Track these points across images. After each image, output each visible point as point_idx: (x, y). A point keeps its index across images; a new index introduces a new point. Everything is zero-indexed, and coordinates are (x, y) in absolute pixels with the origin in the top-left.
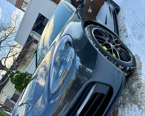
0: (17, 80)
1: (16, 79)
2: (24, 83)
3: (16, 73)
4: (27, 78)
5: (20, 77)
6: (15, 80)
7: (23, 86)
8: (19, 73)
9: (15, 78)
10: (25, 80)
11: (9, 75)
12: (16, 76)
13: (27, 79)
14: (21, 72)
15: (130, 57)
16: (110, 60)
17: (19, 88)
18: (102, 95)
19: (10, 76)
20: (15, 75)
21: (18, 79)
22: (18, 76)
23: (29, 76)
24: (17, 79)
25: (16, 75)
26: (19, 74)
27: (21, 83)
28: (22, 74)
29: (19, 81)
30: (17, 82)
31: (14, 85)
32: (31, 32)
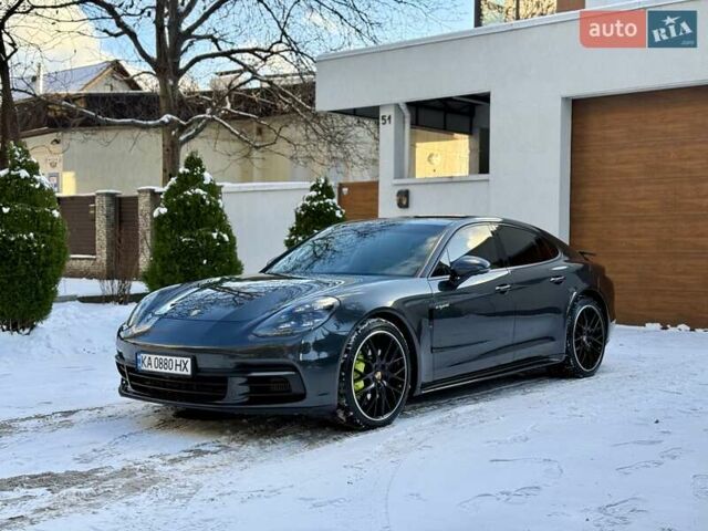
0: (187, 208)
1: (188, 203)
2: (191, 237)
3: (205, 188)
4: (215, 235)
5: (203, 211)
6: (181, 203)
7: (180, 240)
8: (213, 198)
9: (186, 196)
10: (204, 234)
11: (187, 170)
12: (194, 195)
13: (212, 237)
14: (220, 201)
16: (341, 381)
17: (163, 232)
19: (183, 178)
20: (198, 190)
21: (192, 210)
22: (203, 201)
23: (225, 236)
24: (189, 208)
25: (201, 192)
26: (210, 200)
27: (186, 227)
28: (216, 209)
29: (187, 217)
30: (182, 213)
31: (164, 210)
32: (397, 105)
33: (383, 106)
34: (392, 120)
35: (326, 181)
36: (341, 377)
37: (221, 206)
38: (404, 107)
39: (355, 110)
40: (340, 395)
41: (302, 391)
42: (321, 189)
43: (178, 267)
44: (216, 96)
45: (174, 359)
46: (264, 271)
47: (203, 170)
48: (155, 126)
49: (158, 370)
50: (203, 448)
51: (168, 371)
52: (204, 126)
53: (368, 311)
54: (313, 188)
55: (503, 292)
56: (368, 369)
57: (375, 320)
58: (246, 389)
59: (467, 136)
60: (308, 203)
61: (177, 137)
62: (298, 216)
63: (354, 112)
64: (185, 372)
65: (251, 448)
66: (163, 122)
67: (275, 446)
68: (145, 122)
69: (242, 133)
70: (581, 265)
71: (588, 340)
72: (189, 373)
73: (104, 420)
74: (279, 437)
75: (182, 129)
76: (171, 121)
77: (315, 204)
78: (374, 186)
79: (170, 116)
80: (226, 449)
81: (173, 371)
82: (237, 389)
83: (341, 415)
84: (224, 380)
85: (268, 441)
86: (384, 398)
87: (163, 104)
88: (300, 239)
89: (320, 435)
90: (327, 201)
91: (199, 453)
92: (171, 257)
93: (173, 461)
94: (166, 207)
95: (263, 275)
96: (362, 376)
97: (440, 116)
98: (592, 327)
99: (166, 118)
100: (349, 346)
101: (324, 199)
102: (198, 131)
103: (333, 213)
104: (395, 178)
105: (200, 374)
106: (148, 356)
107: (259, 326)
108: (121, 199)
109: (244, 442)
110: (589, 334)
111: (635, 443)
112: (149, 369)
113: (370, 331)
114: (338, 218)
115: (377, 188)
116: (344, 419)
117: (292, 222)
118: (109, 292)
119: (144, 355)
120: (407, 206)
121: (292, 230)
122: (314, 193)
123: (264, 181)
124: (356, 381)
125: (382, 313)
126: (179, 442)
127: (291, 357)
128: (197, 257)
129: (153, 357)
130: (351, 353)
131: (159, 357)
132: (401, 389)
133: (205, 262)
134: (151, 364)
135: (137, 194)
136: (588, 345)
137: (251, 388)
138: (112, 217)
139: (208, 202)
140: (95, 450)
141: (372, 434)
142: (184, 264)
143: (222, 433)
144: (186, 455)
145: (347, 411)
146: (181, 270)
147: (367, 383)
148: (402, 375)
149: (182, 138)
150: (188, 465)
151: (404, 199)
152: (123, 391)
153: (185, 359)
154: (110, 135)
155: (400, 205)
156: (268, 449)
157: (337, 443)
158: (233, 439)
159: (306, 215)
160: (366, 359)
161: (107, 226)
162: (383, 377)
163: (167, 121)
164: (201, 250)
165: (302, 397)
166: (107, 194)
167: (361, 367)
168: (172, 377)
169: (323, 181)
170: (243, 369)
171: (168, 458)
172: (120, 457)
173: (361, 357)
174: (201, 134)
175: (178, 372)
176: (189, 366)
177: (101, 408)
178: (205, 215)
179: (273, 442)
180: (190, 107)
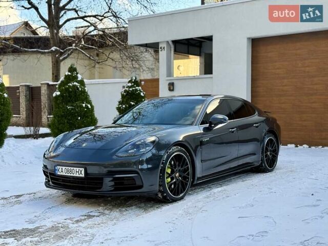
0: (70, 92)
1: (71, 90)
2: (72, 106)
3: (78, 82)
5: (78, 94)
6: (67, 90)
7: (67, 108)
8: (83, 87)
9: (69, 86)
10: (78, 105)
11: (69, 74)
12: (74, 86)
13: (83, 106)
14: (86, 88)
15: (178, 194)
16: (160, 178)
17: (59, 104)
18: (135, 184)
19: (67, 77)
20: (75, 83)
21: (73, 93)
22: (78, 89)
23: (89, 105)
24: (71, 92)
25: (77, 84)
27: (69, 101)
28: (84, 92)
29: (70, 97)
30: (67, 94)
31: (58, 93)
32: (168, 42)
33: (161, 42)
34: (165, 48)
35: (136, 78)
36: (160, 176)
37: (86, 91)
38: (171, 43)
39: (146, 44)
40: (160, 186)
41: (141, 184)
42: (133, 82)
43: (66, 121)
44: (77, 38)
45: (75, 169)
46: (114, 123)
47: (77, 73)
48: (48, 53)
49: (67, 174)
50: (91, 214)
51: (72, 175)
52: (72, 52)
53: (172, 143)
54: (129, 82)
55: (233, 132)
56: (173, 172)
57: (175, 147)
58: (113, 183)
59: (199, 57)
60: (127, 89)
61: (58, 58)
62: (123, 96)
63: (146, 46)
64: (81, 175)
65: (115, 213)
66: (52, 50)
67: (127, 212)
68: (43, 51)
69: (91, 55)
70: (265, 118)
71: (270, 154)
72: (83, 176)
73: (37, 199)
74: (129, 207)
75: (61, 54)
76: (56, 50)
77: (131, 89)
78: (157, 80)
79: (55, 48)
80: (103, 214)
81: (75, 175)
82: (108, 183)
83: (160, 195)
84: (102, 179)
85: (124, 209)
86: (180, 186)
87: (52, 42)
88: (124, 106)
89: (149, 206)
90: (137, 88)
91: (90, 217)
92: (62, 116)
93: (77, 221)
94: (60, 91)
95: (114, 125)
96: (170, 175)
97: (186, 47)
98: (272, 148)
99: (53, 49)
100: (163, 161)
101: (135, 87)
102: (69, 55)
103: (139, 94)
104: (167, 77)
105: (88, 176)
106: (61, 167)
107: (119, 151)
108: (32, 88)
109: (111, 209)
110: (271, 151)
111: (306, 206)
112: (62, 174)
113: (173, 153)
114: (142, 96)
115: (159, 82)
116: (161, 197)
117: (119, 98)
118: (29, 133)
119: (59, 167)
120: (173, 90)
121: (119, 102)
122: (130, 84)
123: (100, 79)
124: (167, 178)
125: (178, 144)
126: (79, 210)
127: (135, 167)
128: (76, 116)
129: (64, 168)
130: (165, 164)
131: (67, 168)
132: (188, 181)
133: (79, 118)
134: (62, 171)
135: (40, 85)
136: (270, 156)
137: (115, 183)
138: (28, 97)
139: (80, 89)
140: (35, 216)
141: (175, 205)
142: (69, 119)
143: (99, 205)
144: (83, 218)
145: (162, 193)
146: (67, 122)
147: (172, 179)
148: (188, 174)
149: (61, 58)
150: (85, 224)
151: (171, 87)
152: (47, 185)
153: (81, 169)
154: (26, 57)
155: (170, 90)
156: (125, 213)
157: (159, 210)
158: (106, 209)
159: (126, 95)
160: (171, 167)
161: (26, 101)
162: (180, 176)
163: (54, 50)
164: (77, 113)
165: (141, 187)
166: (26, 86)
167: (169, 171)
168: (74, 178)
169: (134, 78)
170: (111, 173)
171: (75, 219)
172: (50, 220)
173: (169, 166)
174: (71, 56)
175: (77, 175)
176: (83, 172)
177: (35, 193)
178: (79, 95)
179: (126, 210)
180: (64, 43)
